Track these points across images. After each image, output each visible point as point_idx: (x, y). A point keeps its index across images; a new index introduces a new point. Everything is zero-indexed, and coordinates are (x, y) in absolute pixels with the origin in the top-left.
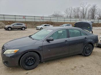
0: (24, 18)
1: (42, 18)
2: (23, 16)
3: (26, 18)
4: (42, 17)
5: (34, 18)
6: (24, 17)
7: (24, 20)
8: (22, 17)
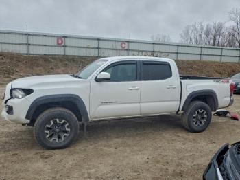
0: (59, 45)
1: (125, 45)
2: (58, 37)
3: (68, 42)
4: (123, 42)
5: (94, 44)
6: (61, 40)
7: (59, 51)
8: (53, 41)
